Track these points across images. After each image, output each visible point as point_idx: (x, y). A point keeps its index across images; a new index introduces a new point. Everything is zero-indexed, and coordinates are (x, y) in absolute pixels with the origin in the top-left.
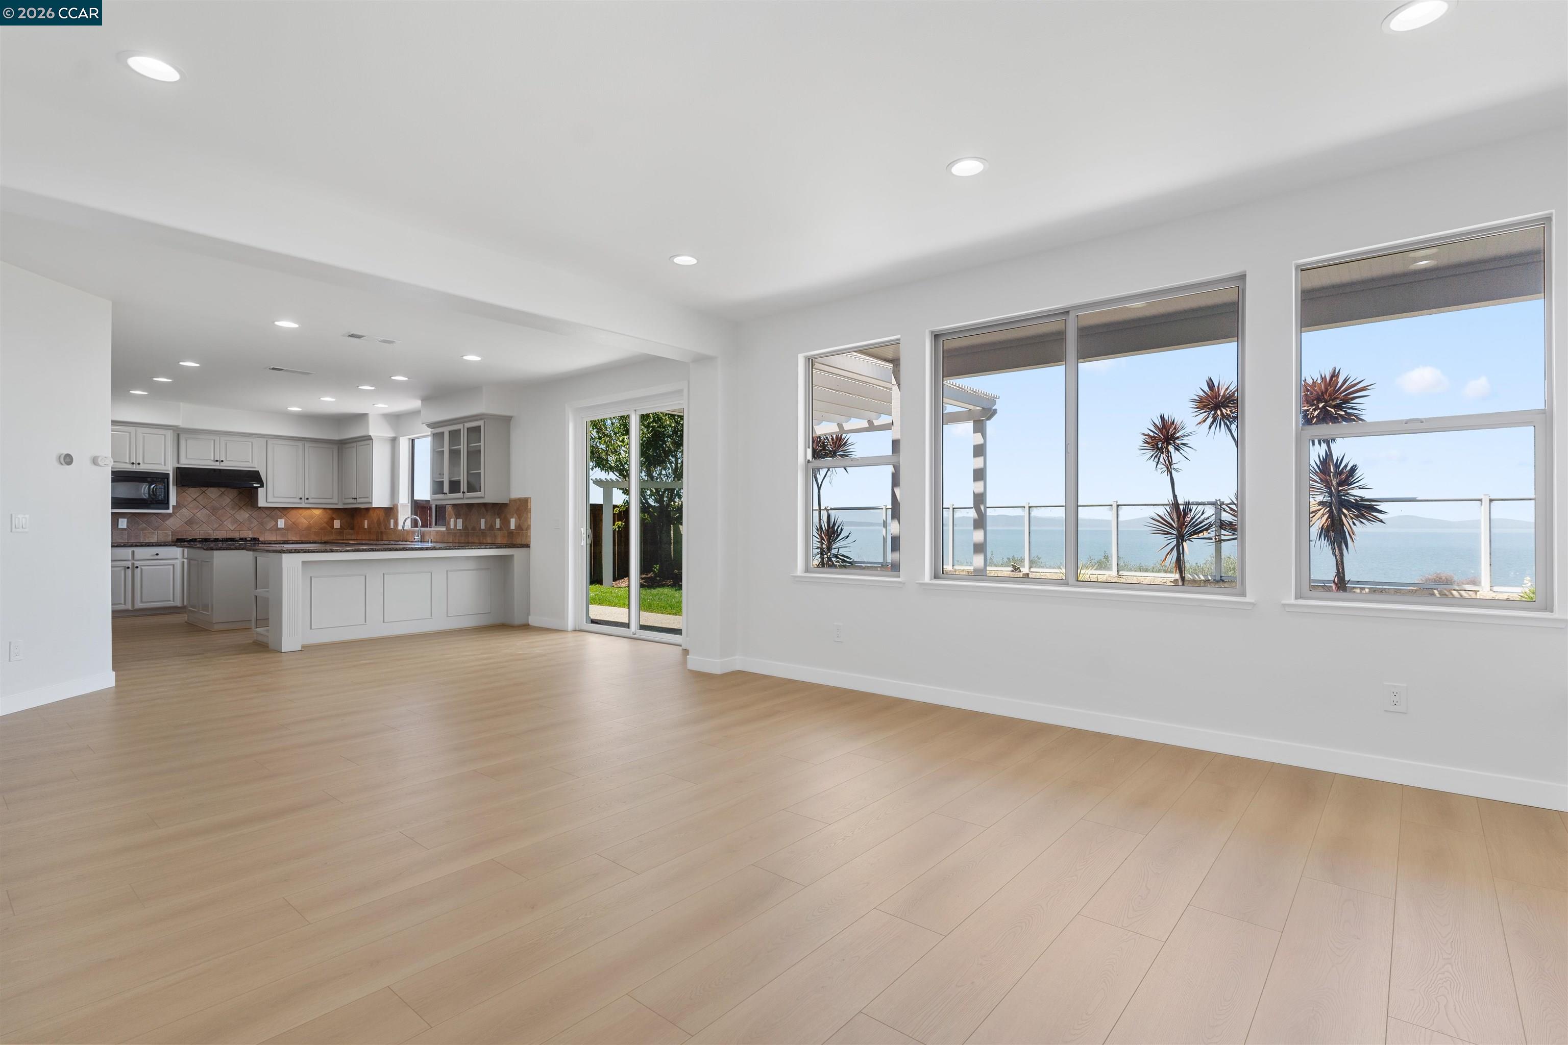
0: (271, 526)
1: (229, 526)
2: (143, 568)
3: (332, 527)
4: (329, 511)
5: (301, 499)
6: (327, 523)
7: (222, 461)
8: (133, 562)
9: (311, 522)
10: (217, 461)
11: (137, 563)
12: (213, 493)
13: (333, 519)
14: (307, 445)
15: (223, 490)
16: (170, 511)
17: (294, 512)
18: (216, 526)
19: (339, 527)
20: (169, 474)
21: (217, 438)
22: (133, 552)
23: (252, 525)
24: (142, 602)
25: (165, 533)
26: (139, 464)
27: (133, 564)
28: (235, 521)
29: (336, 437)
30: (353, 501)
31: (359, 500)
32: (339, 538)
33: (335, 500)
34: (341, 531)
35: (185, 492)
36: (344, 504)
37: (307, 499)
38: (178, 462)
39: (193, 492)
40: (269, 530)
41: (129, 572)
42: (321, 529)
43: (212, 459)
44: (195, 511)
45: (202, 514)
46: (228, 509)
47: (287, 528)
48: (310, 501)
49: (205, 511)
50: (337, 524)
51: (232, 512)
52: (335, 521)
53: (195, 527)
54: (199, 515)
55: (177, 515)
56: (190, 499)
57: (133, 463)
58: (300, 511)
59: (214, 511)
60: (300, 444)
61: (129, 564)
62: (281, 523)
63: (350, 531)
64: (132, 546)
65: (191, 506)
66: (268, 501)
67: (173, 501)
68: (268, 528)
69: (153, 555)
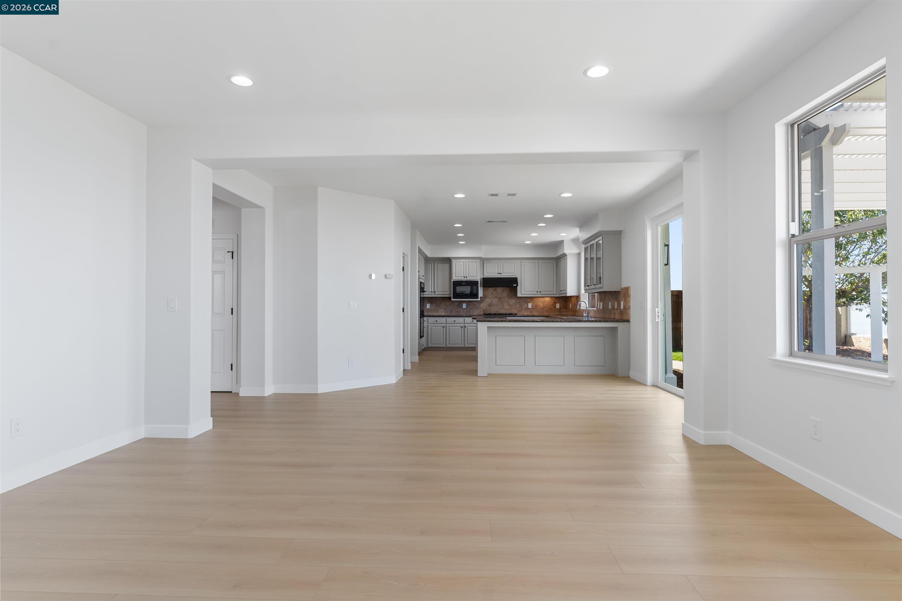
0: (525, 307)
1: (506, 307)
2: (468, 327)
3: (555, 308)
4: (554, 299)
5: (537, 292)
6: (552, 305)
7: (501, 273)
9: (544, 305)
10: (499, 273)
11: (466, 325)
12: (499, 290)
13: (555, 303)
14: (541, 261)
15: (504, 288)
16: (479, 299)
17: (536, 299)
18: (501, 307)
19: (559, 308)
20: (478, 281)
21: (499, 262)
22: (464, 319)
23: (517, 307)
24: (468, 344)
25: (481, 311)
26: (467, 277)
27: (464, 325)
28: (509, 305)
29: (555, 256)
31: (563, 292)
32: (558, 314)
33: (555, 292)
34: (560, 310)
35: (488, 290)
36: (560, 294)
37: (540, 292)
38: (483, 275)
39: (491, 290)
40: (524, 309)
41: (463, 329)
42: (550, 309)
43: (497, 272)
44: (492, 299)
45: (495, 301)
46: (506, 298)
47: (533, 308)
48: (543, 293)
49: (496, 299)
50: (558, 306)
51: (508, 300)
53: (492, 307)
54: (493, 301)
55: (485, 301)
56: (490, 294)
57: (464, 277)
58: (539, 299)
59: (500, 299)
60: (537, 261)
61: (462, 325)
62: (530, 306)
63: (565, 310)
64: (463, 317)
65: (490, 297)
66: (522, 293)
67: (481, 294)
68: (524, 308)
69: (472, 321)
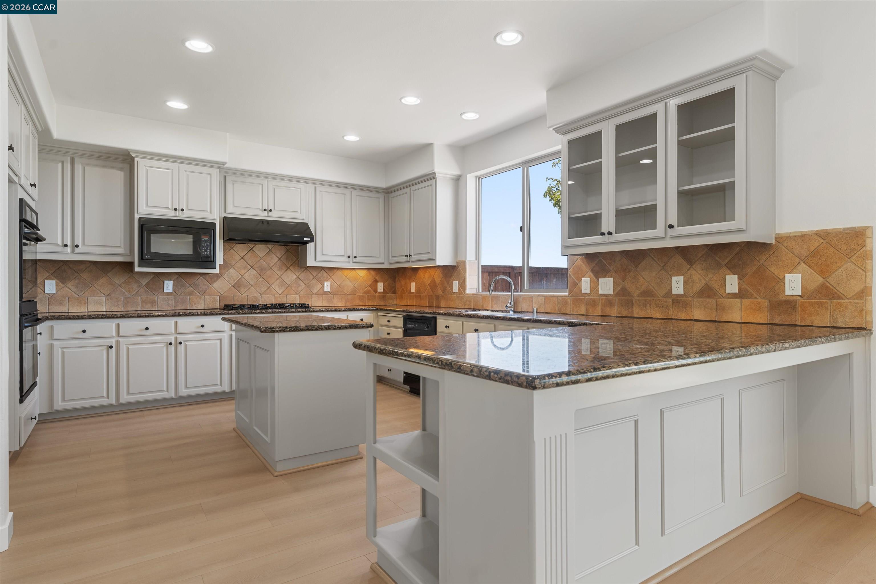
0: (318, 289)
1: (277, 289)
2: (187, 343)
3: (375, 291)
4: (373, 273)
5: (349, 257)
6: (370, 286)
7: (271, 210)
8: (176, 335)
9: (356, 285)
10: (265, 210)
11: (181, 338)
12: (261, 249)
13: (376, 281)
14: (355, 193)
15: (270, 247)
16: (217, 271)
17: (339, 272)
18: (263, 289)
19: (382, 291)
20: (215, 224)
21: (265, 182)
22: (176, 323)
23: (300, 289)
24: (186, 387)
25: (213, 298)
26: (182, 210)
27: (176, 338)
28: (283, 284)
29: (383, 185)
30: (404, 259)
31: (414, 258)
32: (382, 303)
33: (381, 260)
34: (383, 295)
35: (232, 248)
36: (391, 263)
37: (355, 257)
38: (225, 212)
39: (240, 249)
40: (315, 294)
41: (172, 348)
42: (365, 293)
43: (261, 208)
44: (243, 272)
45: (250, 275)
46: (275, 269)
47: (333, 293)
48: (357, 260)
49: (253, 272)
50: (380, 287)
51: (280, 273)
52: (378, 283)
53: (243, 290)
54: (246, 276)
55: (225, 276)
56: (237, 258)
57: (176, 209)
58: (346, 272)
59: (262, 271)
60: (348, 192)
61: (171, 339)
62: (327, 286)
63: (393, 295)
64: (174, 315)
65: (238, 265)
66: (317, 259)
67: (219, 259)
68: (315, 291)
69: (198, 327)
